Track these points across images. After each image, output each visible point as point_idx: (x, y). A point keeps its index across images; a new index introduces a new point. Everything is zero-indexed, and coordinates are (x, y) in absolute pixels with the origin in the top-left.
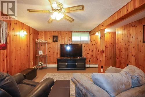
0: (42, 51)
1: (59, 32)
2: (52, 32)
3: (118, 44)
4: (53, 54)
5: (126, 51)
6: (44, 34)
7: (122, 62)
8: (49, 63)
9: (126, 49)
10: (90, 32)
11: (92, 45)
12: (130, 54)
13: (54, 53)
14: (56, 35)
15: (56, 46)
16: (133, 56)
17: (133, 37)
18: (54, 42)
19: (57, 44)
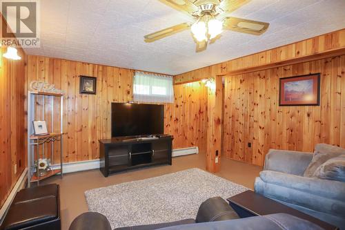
0: (44, 124)
1: (101, 68)
2: (79, 66)
3: (228, 107)
4: (81, 130)
5: (246, 120)
6: (47, 67)
7: (236, 139)
8: (67, 159)
9: (247, 116)
10: (174, 77)
11: (177, 106)
12: (255, 124)
13: (83, 129)
14: (91, 75)
15: (91, 108)
16: (260, 128)
17: (260, 96)
18: (84, 95)
19: (94, 101)
